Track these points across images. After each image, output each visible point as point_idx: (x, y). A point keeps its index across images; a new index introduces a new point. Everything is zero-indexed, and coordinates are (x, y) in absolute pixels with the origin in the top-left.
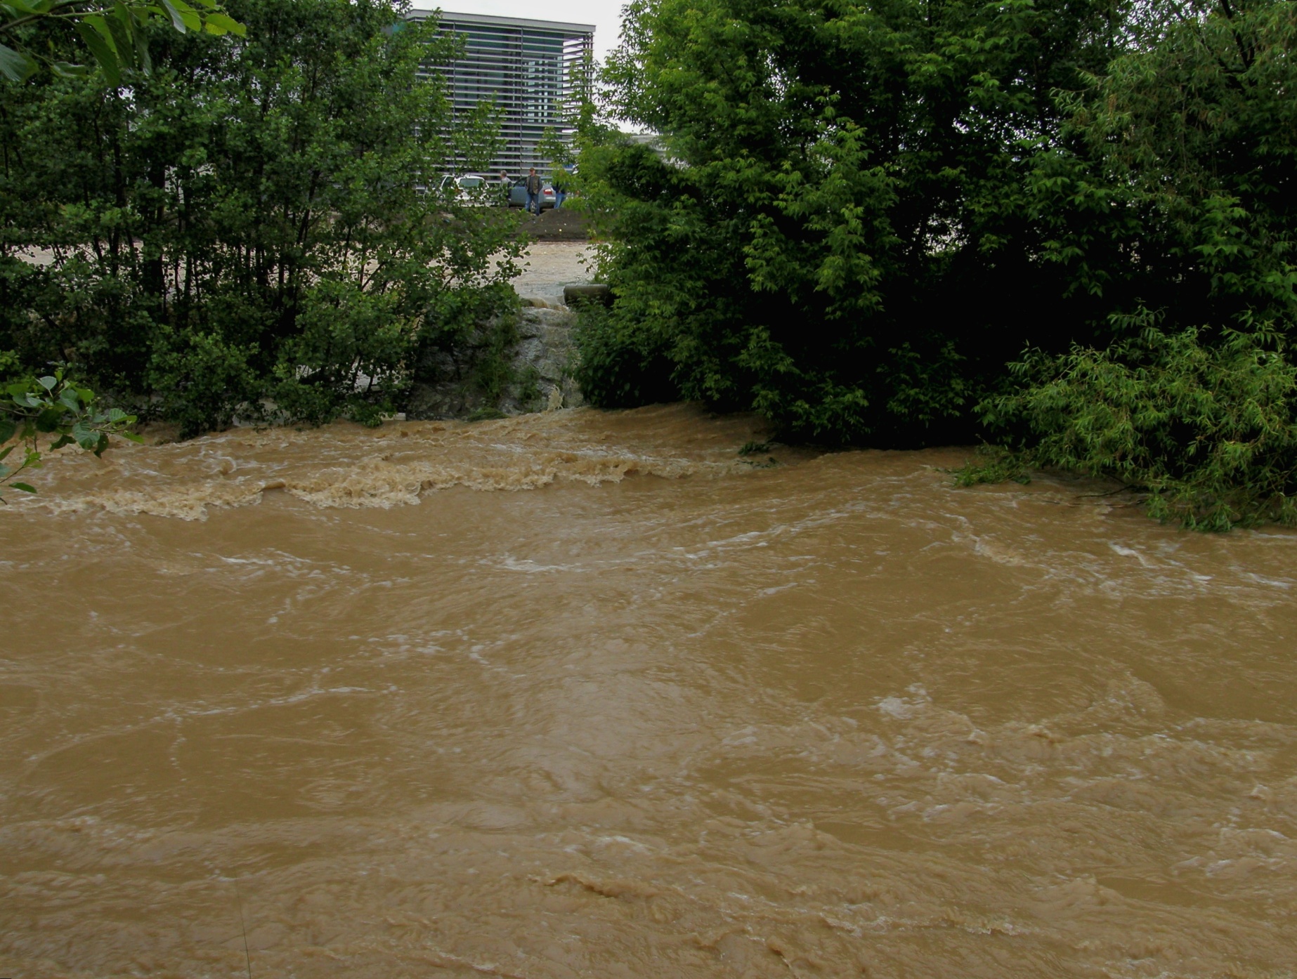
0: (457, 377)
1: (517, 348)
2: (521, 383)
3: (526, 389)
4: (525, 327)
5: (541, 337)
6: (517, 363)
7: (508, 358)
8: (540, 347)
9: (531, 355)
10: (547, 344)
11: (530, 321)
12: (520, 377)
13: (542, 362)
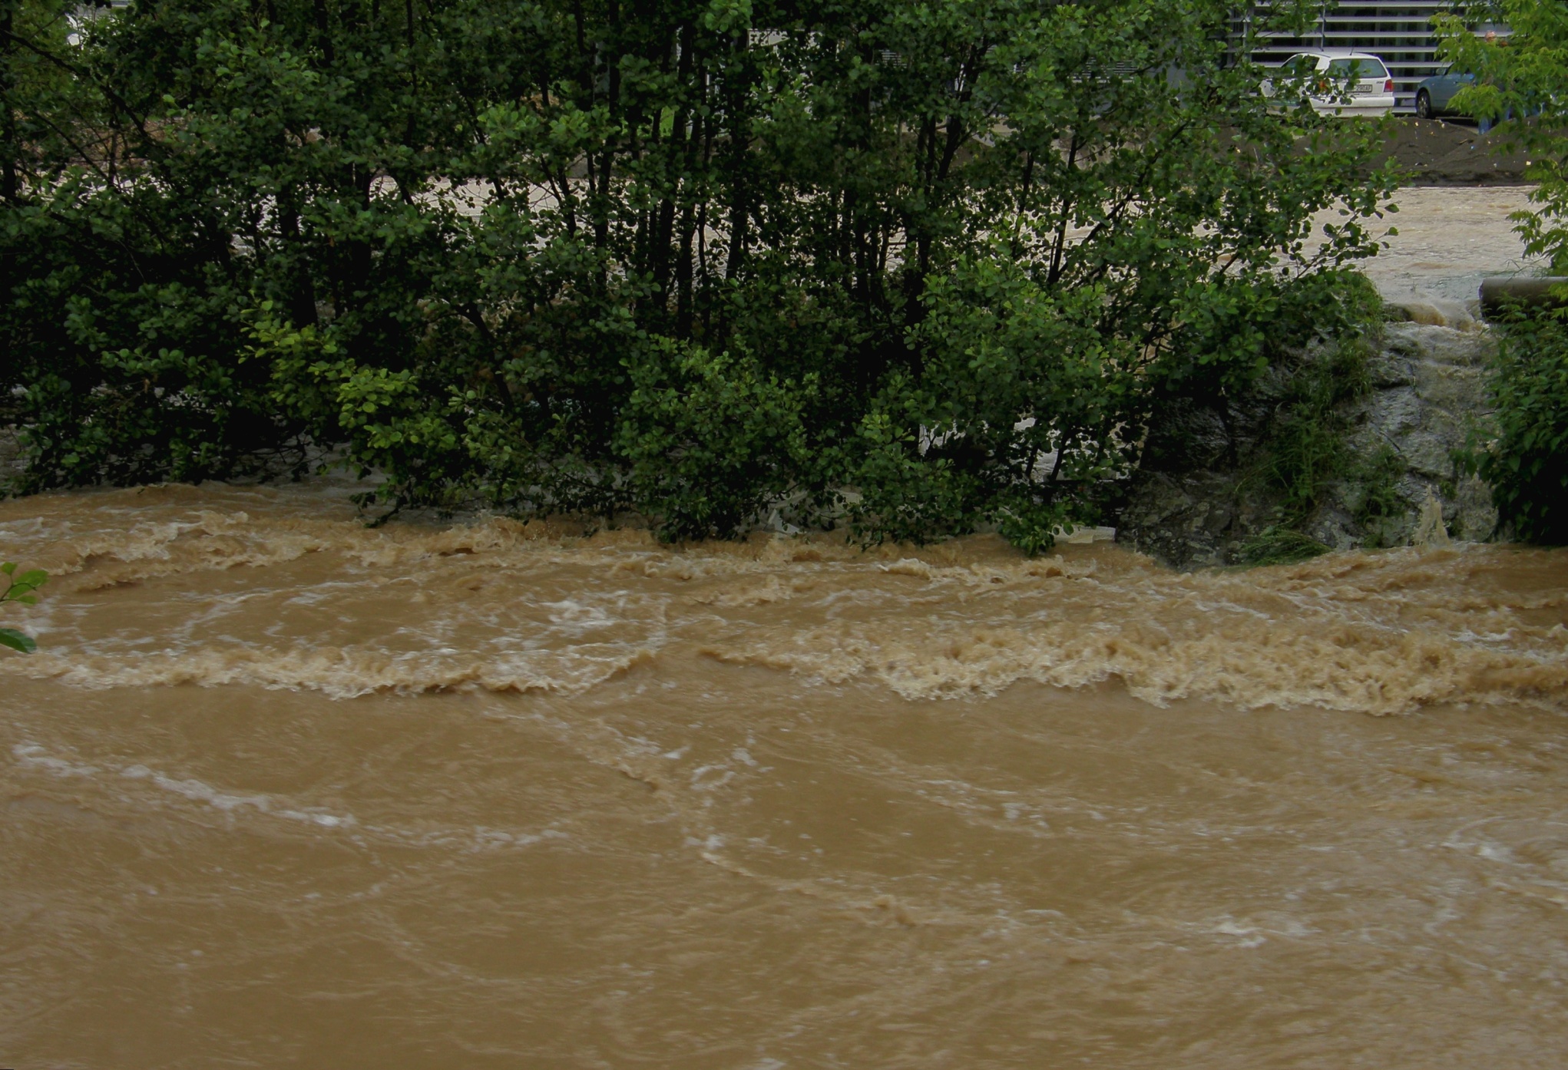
0: (1229, 460)
1: (1364, 407)
2: (1363, 479)
3: (1372, 491)
4: (1386, 364)
5: (1419, 384)
6: (1358, 438)
7: (1340, 425)
8: (1415, 406)
9: (1393, 423)
10: (1428, 401)
11: (1397, 350)
12: (1363, 467)
13: (1415, 438)
